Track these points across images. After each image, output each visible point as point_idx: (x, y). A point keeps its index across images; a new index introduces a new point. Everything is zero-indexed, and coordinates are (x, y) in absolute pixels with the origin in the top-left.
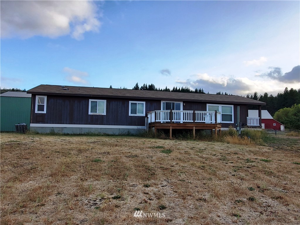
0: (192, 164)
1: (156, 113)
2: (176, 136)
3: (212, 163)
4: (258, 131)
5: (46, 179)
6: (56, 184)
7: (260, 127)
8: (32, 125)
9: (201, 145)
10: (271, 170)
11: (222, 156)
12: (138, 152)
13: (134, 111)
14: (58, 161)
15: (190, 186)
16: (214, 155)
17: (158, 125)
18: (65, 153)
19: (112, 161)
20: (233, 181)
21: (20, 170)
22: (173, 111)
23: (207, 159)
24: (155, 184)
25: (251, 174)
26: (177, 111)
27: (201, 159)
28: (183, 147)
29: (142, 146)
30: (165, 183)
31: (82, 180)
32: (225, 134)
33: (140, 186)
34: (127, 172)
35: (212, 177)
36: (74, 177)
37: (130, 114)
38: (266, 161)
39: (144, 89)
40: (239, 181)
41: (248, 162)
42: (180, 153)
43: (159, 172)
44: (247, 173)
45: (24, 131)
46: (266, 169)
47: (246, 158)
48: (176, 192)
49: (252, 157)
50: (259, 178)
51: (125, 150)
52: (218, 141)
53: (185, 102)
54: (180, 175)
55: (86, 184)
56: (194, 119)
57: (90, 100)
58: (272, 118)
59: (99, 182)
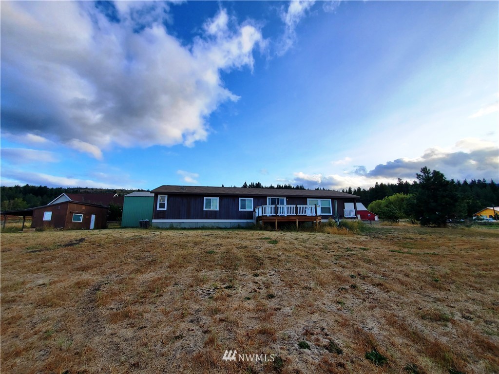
0: (296, 254)
1: (262, 208)
2: (281, 228)
3: (315, 252)
4: (355, 222)
5: (165, 270)
6: (174, 275)
7: (357, 217)
8: (154, 221)
9: (304, 235)
10: (370, 258)
11: (324, 246)
12: (248, 243)
13: (243, 207)
14: (176, 253)
15: (296, 274)
16: (317, 245)
17: (264, 218)
18: (182, 246)
19: (224, 252)
20: (336, 269)
21: (142, 262)
22: (278, 206)
23: (310, 248)
24: (264, 273)
25: (352, 262)
26: (281, 206)
27: (305, 249)
28: (288, 238)
29: (251, 238)
30: (272, 272)
31: (197, 270)
32: (324, 225)
33: (250, 276)
34: (238, 263)
35: (316, 266)
36: (190, 268)
37: (240, 210)
38: (365, 249)
39: (252, 187)
40: (341, 269)
41: (348, 251)
42: (286, 244)
43: (267, 261)
44: (348, 261)
45: (146, 227)
46: (365, 257)
47: (346, 247)
48: (283, 281)
49: (350, 245)
50: (359, 266)
51: (236, 241)
52: (319, 232)
53: (288, 197)
54: (286, 264)
55: (201, 274)
56: (297, 212)
57: (205, 198)
58: (366, 209)
59: (213, 273)
